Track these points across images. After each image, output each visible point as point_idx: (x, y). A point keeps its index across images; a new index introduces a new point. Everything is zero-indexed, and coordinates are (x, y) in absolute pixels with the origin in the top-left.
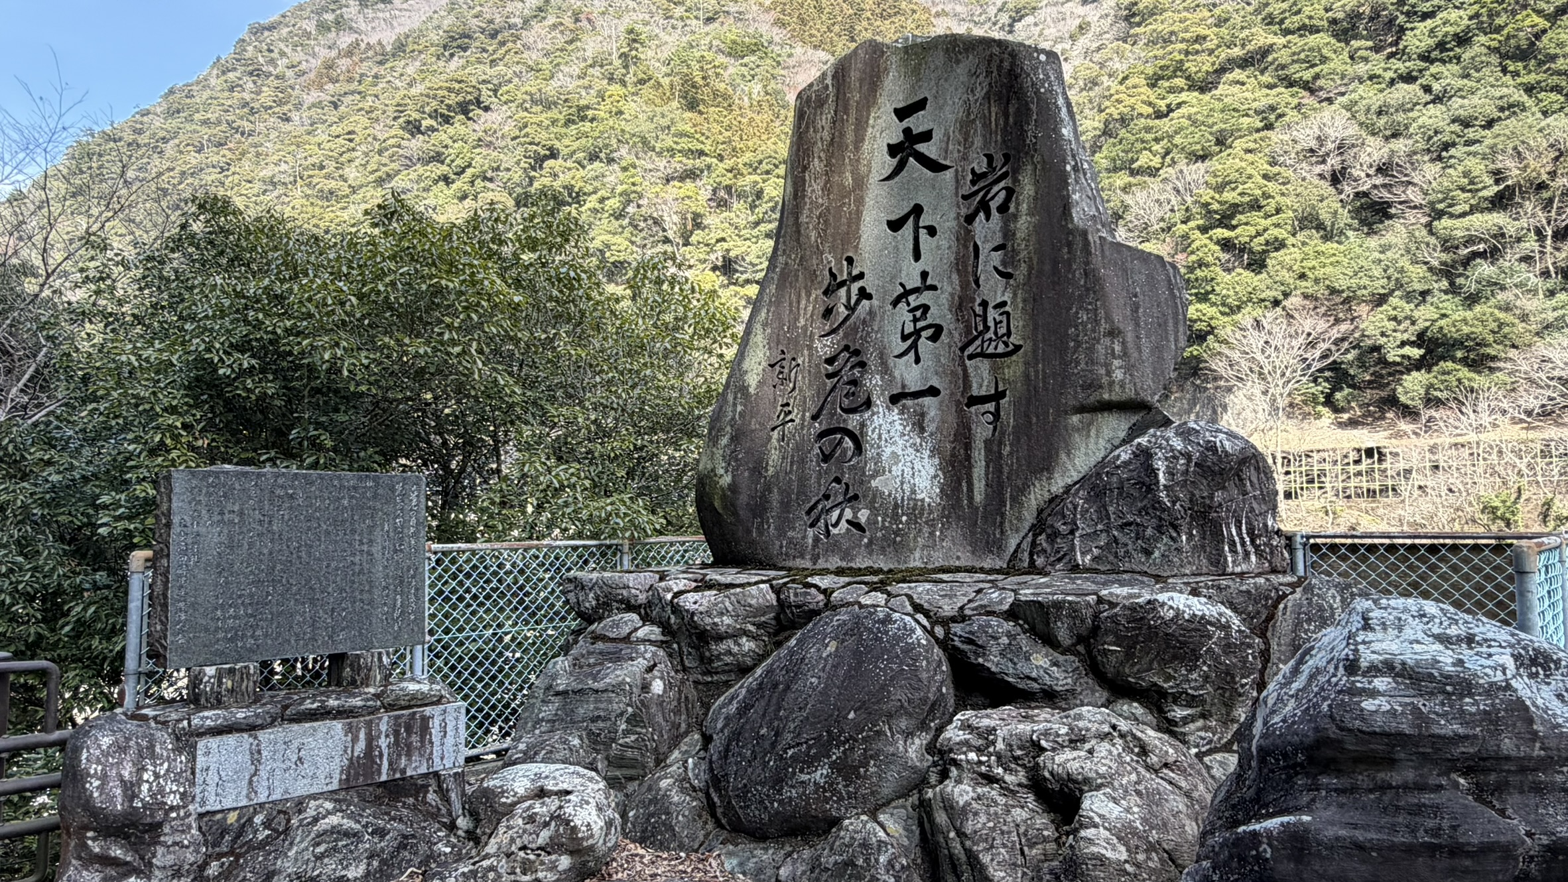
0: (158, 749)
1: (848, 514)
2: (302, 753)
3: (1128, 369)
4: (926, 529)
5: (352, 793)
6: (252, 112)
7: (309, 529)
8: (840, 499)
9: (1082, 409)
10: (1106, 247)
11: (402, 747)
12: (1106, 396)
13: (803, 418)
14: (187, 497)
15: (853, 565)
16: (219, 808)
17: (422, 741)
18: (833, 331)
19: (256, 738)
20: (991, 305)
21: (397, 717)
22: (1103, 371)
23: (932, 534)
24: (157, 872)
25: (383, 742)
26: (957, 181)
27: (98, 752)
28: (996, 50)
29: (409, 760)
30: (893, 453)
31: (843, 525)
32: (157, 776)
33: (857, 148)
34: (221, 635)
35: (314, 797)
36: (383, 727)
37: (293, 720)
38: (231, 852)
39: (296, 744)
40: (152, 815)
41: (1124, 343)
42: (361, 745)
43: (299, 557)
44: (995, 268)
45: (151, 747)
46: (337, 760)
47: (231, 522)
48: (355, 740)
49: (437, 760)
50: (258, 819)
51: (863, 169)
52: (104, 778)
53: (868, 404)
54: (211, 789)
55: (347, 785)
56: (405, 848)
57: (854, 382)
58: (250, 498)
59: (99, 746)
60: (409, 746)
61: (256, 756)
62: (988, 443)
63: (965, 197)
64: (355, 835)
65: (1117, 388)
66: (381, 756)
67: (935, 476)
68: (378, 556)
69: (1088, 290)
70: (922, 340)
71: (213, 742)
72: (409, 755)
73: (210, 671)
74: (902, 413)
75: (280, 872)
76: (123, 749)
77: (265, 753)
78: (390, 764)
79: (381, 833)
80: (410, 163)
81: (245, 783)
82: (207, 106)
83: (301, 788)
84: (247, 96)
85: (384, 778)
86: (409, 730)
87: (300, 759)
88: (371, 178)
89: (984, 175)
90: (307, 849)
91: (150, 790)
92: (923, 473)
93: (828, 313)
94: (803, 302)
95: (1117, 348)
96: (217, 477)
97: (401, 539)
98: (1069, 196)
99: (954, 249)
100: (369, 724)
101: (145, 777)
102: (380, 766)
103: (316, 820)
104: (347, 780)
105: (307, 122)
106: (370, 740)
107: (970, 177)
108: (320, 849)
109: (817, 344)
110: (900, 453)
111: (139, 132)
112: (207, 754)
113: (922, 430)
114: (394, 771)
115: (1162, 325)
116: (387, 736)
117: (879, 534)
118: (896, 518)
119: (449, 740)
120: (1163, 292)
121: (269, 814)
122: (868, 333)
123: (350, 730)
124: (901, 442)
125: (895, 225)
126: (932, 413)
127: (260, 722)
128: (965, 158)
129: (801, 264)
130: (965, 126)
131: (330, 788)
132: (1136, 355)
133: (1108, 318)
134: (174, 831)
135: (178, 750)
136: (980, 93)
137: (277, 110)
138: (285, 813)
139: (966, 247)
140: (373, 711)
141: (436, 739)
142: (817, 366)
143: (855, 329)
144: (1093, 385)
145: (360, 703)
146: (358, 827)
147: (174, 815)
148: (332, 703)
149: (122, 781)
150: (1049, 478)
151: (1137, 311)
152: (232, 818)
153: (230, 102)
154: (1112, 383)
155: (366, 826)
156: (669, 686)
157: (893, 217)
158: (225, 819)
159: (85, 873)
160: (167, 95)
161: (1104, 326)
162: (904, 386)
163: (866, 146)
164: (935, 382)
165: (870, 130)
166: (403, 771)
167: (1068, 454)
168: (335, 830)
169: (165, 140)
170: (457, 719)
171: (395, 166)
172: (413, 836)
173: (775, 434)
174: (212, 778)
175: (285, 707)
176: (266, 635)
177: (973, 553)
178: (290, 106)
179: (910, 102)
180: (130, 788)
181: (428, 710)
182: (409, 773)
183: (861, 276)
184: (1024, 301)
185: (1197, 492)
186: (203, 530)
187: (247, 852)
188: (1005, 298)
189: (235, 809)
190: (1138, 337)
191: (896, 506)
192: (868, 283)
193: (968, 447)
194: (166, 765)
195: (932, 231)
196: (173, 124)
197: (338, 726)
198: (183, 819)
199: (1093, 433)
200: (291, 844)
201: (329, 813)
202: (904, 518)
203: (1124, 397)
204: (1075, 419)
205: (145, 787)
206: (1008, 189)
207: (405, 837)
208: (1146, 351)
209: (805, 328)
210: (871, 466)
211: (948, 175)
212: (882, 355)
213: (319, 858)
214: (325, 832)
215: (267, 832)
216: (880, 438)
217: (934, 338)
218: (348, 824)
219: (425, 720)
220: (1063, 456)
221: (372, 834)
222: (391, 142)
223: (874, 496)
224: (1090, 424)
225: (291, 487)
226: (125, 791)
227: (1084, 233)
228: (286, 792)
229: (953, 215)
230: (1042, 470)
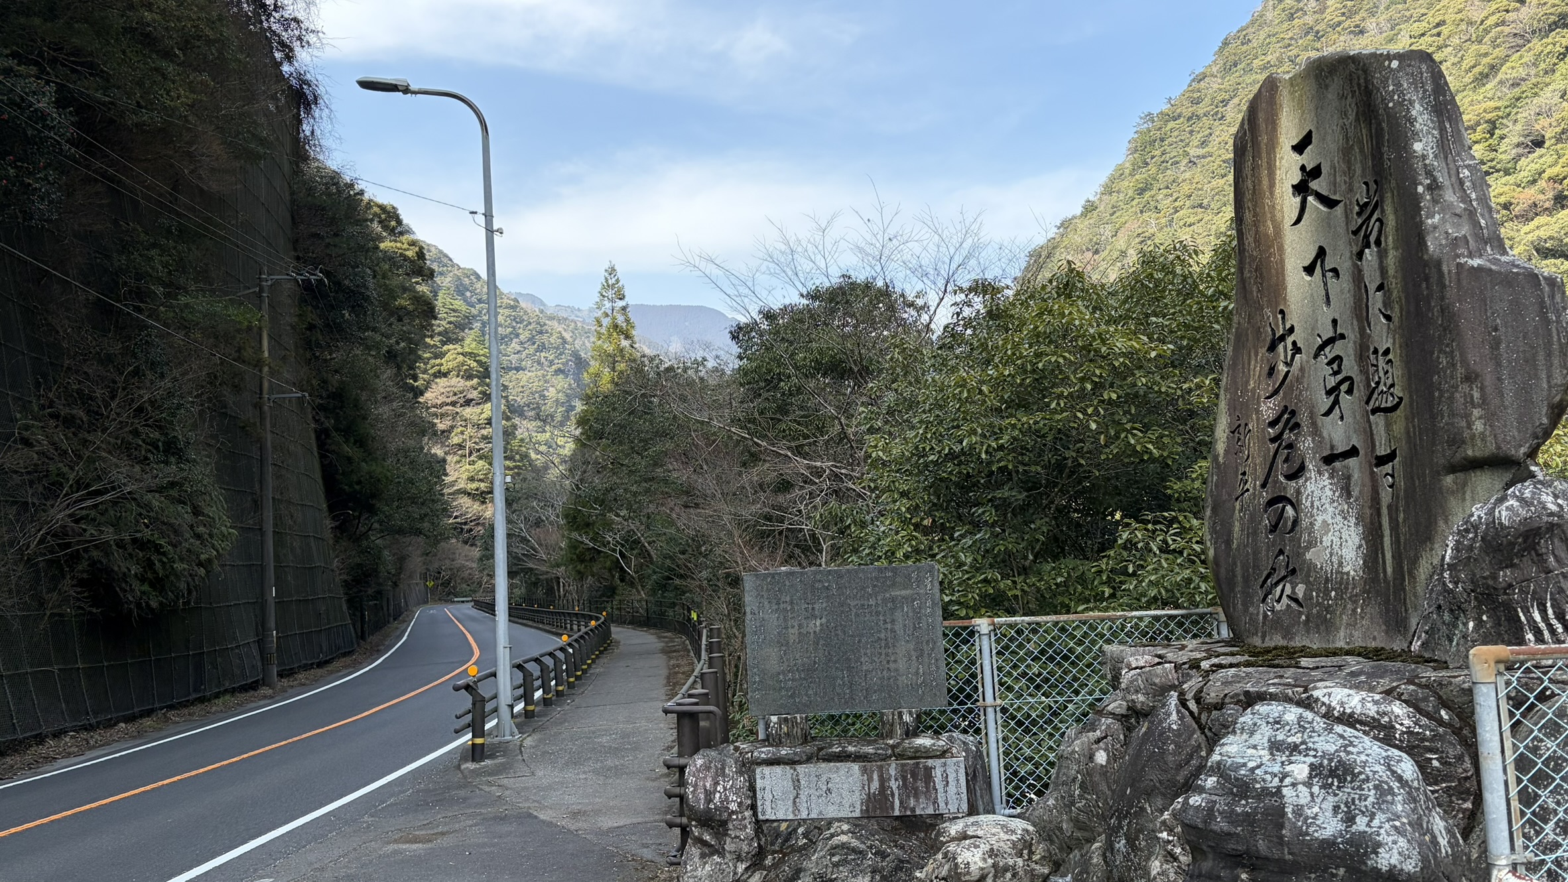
0: (727, 771)
1: (1288, 590)
2: (830, 785)
3: (1489, 418)
4: (1350, 606)
5: (873, 821)
6: (1318, 37)
7: (842, 612)
8: (1283, 573)
9: (1453, 469)
10: (1464, 275)
11: (909, 790)
12: (1470, 453)
13: (1255, 489)
14: (754, 593)
15: (1292, 644)
16: (774, 818)
17: (927, 788)
18: (1276, 392)
19: (795, 770)
20: (1381, 352)
21: (903, 765)
22: (1464, 424)
23: (1354, 610)
24: (727, 855)
25: (894, 784)
26: (1347, 217)
27: (694, 769)
28: (1352, 67)
29: (917, 801)
30: (1324, 521)
31: (1285, 600)
32: (725, 789)
33: (1272, 193)
34: (783, 693)
35: (839, 820)
36: (893, 772)
37: (824, 760)
38: (781, 851)
39: (824, 778)
40: (720, 815)
41: (1482, 389)
42: (875, 785)
43: (837, 635)
44: (1380, 310)
45: (723, 769)
46: (857, 794)
47: (785, 610)
48: (870, 780)
49: (942, 805)
50: (800, 830)
51: (1278, 215)
52: (695, 786)
53: (1302, 468)
54: (768, 803)
55: (867, 815)
56: (901, 870)
57: (1290, 446)
58: (797, 591)
59: (696, 765)
60: (916, 789)
61: (796, 783)
62: (1389, 507)
63: (1353, 232)
64: (861, 852)
65: (1479, 442)
66: (893, 795)
67: (1360, 546)
68: (900, 632)
69: (1445, 330)
70: (1342, 394)
71: (767, 770)
72: (916, 797)
73: (774, 719)
74: (1331, 477)
75: (805, 870)
76: (708, 768)
77: (802, 782)
78: (901, 803)
79: (883, 855)
80: (1521, 39)
81: (790, 802)
82: (1265, 47)
83: (831, 812)
84: (1309, 20)
85: (897, 813)
86: (914, 775)
87: (829, 790)
88: (1469, 78)
89: (1366, 204)
90: (824, 857)
91: (720, 798)
92: (1350, 543)
93: (1272, 371)
94: (1253, 363)
95: (1476, 395)
96: (773, 577)
97: (919, 618)
98: (1422, 222)
99: (1352, 292)
100: (880, 768)
101: (718, 789)
102: (893, 803)
103: (832, 836)
104: (867, 810)
105: (1386, 26)
106: (883, 781)
107: (1357, 208)
108: (835, 859)
109: (1263, 408)
110: (1330, 521)
111: (1197, 102)
112: (763, 778)
113: (1349, 495)
114: (906, 809)
115: (1531, 361)
116: (896, 780)
117: (1314, 611)
118: (1327, 593)
119: (952, 789)
120: (1532, 318)
121: (808, 828)
122: (1301, 391)
123: (864, 771)
124: (1331, 510)
125: (1309, 270)
126: (1356, 476)
127: (797, 758)
128: (1351, 190)
129: (1249, 322)
130: (1346, 152)
131: (854, 815)
132: (1497, 401)
133: (1464, 362)
134: (736, 828)
135: (740, 773)
136: (1352, 117)
137: (1346, 25)
138: (819, 829)
139: (1360, 289)
140: (886, 758)
141: (939, 785)
142: (1263, 430)
143: (1291, 387)
144: (1457, 441)
145: (871, 751)
146: (862, 847)
147: (734, 817)
148: (851, 749)
149: (705, 789)
150: (1431, 549)
151: (1498, 348)
152: (784, 826)
153: (1290, 34)
154: (1473, 437)
155: (871, 847)
156: (1112, 758)
157: (1307, 263)
158: (779, 827)
159: (693, 849)
160: (1221, 49)
161: (1460, 371)
162: (1332, 447)
163: (1277, 191)
164: (1355, 441)
165: (1278, 172)
166: (913, 810)
167: (1446, 522)
168: (843, 846)
169: (1225, 102)
170: (957, 771)
171: (1499, 52)
172: (908, 862)
173: (1238, 505)
174: (768, 796)
175: (820, 749)
176: (816, 694)
177: (1387, 632)
178: (1363, 14)
179: (1301, 138)
180: (709, 796)
181: (930, 762)
182: (918, 812)
183: (1292, 330)
184: (1401, 347)
185: (1477, 571)
186: (766, 617)
187: (790, 853)
188: (1389, 345)
189: (786, 820)
190: (1499, 379)
191: (1327, 580)
192: (1298, 336)
193: (1379, 514)
194: (731, 782)
195: (1335, 271)
196: (1232, 79)
197: (856, 767)
198: (741, 821)
199: (1468, 495)
200: (815, 851)
201: (843, 833)
202: (1333, 593)
203: (1487, 453)
204: (1449, 480)
205: (718, 795)
206: (1378, 220)
207: (902, 862)
208: (1509, 396)
209: (1254, 390)
210: (1305, 537)
211: (1339, 209)
212: (1312, 415)
213: (836, 865)
214: (837, 847)
215: (805, 841)
216: (1312, 506)
217: (1350, 391)
218: (855, 843)
219: (928, 771)
220: (1441, 523)
221: (875, 854)
222: (1492, 20)
223: (1309, 570)
224: (1465, 484)
225: (826, 581)
226: (706, 797)
227: (1439, 264)
228: (821, 813)
229: (1348, 255)
230: (1425, 542)
